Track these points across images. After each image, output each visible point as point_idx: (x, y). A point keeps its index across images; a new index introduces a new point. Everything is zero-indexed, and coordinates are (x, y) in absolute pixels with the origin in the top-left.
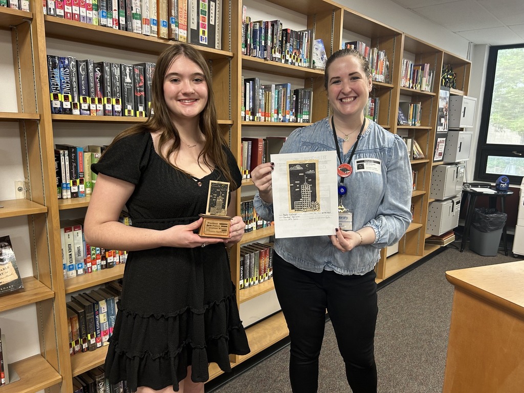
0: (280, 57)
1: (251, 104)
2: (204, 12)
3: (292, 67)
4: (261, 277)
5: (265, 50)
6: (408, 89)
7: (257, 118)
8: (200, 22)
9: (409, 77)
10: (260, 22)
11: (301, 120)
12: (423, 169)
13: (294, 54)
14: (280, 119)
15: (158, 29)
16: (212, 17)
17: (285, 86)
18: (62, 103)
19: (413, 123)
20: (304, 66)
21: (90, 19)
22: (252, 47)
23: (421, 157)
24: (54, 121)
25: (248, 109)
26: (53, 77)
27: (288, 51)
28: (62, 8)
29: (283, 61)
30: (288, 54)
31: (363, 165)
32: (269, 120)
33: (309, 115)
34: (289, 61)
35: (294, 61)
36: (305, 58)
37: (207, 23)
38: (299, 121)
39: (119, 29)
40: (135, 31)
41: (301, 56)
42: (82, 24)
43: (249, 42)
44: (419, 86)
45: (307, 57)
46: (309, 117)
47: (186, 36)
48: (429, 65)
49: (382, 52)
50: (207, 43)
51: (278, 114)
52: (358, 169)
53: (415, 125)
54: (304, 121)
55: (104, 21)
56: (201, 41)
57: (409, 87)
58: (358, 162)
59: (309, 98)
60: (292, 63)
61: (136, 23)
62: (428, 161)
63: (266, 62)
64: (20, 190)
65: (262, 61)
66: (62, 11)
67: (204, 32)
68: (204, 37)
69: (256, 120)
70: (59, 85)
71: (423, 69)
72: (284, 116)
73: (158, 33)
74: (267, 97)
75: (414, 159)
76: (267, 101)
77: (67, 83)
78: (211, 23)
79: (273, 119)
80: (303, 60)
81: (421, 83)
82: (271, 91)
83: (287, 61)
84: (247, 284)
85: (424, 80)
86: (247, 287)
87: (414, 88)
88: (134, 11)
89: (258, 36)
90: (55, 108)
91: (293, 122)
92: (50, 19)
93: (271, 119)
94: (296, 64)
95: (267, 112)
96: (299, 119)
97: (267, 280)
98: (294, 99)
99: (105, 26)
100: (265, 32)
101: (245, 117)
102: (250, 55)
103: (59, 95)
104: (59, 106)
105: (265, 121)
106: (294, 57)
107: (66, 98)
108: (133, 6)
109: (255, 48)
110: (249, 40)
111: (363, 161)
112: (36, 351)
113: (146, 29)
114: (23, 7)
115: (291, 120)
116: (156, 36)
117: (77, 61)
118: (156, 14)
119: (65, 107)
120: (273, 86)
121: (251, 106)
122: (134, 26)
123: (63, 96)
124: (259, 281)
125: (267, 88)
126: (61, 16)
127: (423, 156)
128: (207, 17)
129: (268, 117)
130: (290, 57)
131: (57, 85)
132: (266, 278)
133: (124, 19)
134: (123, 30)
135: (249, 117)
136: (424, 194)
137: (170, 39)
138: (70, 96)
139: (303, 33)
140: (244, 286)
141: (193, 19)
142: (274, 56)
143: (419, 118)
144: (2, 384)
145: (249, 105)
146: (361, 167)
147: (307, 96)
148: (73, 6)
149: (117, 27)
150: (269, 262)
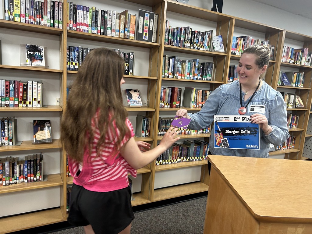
0: (189, 45)
1: (172, 70)
2: (146, 25)
3: (198, 51)
4: (173, 160)
5: (179, 42)
6: (289, 64)
7: (175, 77)
8: (144, 29)
9: (290, 56)
10: (177, 28)
11: (206, 79)
12: (303, 115)
13: (199, 44)
14: (191, 78)
15: (119, 34)
16: (151, 26)
17: (195, 61)
18: (74, 66)
19: (296, 85)
20: (206, 50)
21: (87, 31)
22: (172, 41)
23: (301, 107)
24: (68, 73)
25: (170, 72)
26: (71, 55)
27: (195, 43)
28: (75, 27)
29: (192, 48)
30: (195, 44)
31: (254, 109)
32: (184, 78)
33: (211, 76)
34: (196, 48)
35: (199, 48)
36: (207, 46)
37: (148, 30)
38: (204, 79)
39: (101, 34)
40: (108, 35)
41: (204, 45)
42: (84, 33)
43: (170, 38)
44: (299, 62)
45: (208, 45)
46: (211, 78)
47: (134, 36)
48: (308, 49)
49: (266, 42)
50: (147, 39)
51: (190, 75)
52: (251, 110)
53: (297, 86)
54: (207, 80)
55: (93, 31)
56: (144, 38)
57: (290, 63)
58: (251, 107)
59: (212, 67)
60: (198, 49)
61: (109, 32)
62: (306, 110)
63: (180, 48)
64: (58, 102)
65: (178, 48)
66: (76, 28)
67: (146, 34)
68: (146, 36)
69: (174, 78)
70: (74, 58)
71: (303, 52)
72: (194, 77)
73: (119, 35)
74: (183, 66)
75: (296, 107)
76: (183, 68)
77: (77, 57)
78: (150, 29)
79: (186, 78)
80: (205, 47)
81: (301, 60)
82: (186, 63)
83: (194, 48)
84: (164, 163)
85: (304, 58)
86: (164, 164)
87: (295, 63)
88: (108, 26)
89: (176, 35)
90: (71, 68)
91: (200, 80)
92: (70, 31)
93: (185, 78)
94: (201, 49)
95: (182, 74)
96: (204, 78)
97: (177, 163)
98: (202, 68)
99: (93, 33)
100: (180, 33)
101: (168, 76)
102: (170, 45)
103: (73, 63)
104: (73, 67)
105: (181, 78)
106: (199, 45)
107: (76, 64)
108: (108, 24)
109: (174, 41)
110: (170, 37)
111: (254, 106)
112: (58, 172)
113: (113, 34)
114: (59, 27)
115: (198, 79)
116: (118, 37)
117: (83, 48)
118: (119, 27)
119: (75, 68)
120: (187, 61)
121: (172, 71)
122: (107, 33)
123: (75, 63)
124: (172, 162)
125: (184, 62)
126: (75, 30)
127: (304, 107)
128: (148, 27)
129: (183, 76)
130: (197, 45)
131: (73, 58)
132: (177, 162)
133: (103, 30)
134: (102, 35)
135: (171, 76)
136: (303, 131)
137: (125, 38)
138: (78, 63)
139: (206, 33)
140: (162, 163)
141: (140, 28)
142: (185, 45)
143: (301, 82)
144: (40, 181)
145: (171, 70)
146: (252, 109)
147: (210, 66)
148: (80, 26)
149: (100, 34)
150: (179, 154)
